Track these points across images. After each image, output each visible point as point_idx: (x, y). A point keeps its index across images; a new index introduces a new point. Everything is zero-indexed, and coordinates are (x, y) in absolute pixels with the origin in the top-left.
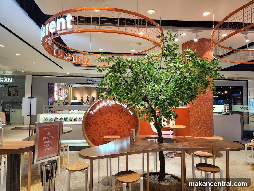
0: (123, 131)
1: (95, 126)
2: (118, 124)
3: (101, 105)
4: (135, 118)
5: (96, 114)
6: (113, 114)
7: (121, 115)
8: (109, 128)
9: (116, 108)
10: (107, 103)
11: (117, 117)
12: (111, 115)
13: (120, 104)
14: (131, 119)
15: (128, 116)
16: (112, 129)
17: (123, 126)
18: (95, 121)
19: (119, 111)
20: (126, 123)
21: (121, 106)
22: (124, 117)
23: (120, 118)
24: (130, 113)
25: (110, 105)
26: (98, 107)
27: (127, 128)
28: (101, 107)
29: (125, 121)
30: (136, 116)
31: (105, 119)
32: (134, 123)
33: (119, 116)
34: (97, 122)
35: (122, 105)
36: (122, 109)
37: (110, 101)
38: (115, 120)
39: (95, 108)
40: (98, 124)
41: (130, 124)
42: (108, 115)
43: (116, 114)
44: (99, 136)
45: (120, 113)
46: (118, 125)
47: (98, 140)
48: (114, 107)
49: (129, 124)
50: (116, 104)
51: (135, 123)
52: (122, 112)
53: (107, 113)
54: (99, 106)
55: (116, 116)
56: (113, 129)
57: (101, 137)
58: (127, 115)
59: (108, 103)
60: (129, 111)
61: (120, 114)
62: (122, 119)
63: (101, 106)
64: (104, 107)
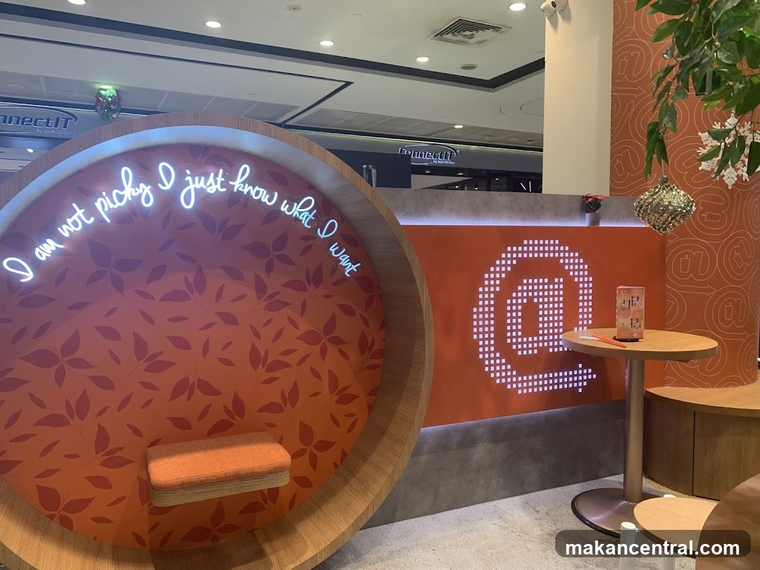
0: (292, 397)
1: (60, 377)
2: (254, 349)
4: (369, 303)
5: (59, 280)
6: (215, 280)
7: (275, 282)
8: (182, 388)
9: (237, 229)
10: (156, 191)
11: (242, 297)
12: (200, 285)
13: (265, 199)
14: (347, 310)
16: (207, 388)
17: (292, 359)
18: (54, 341)
19: (257, 249)
20: (310, 338)
21: (273, 214)
22: (295, 297)
23: (269, 308)
25: (187, 204)
26: (75, 223)
27: (315, 373)
28: (108, 221)
29: (305, 326)
31: (149, 320)
32: (363, 337)
33: (260, 288)
34: (73, 343)
35: (284, 208)
36: (282, 241)
37: (181, 174)
38: (229, 319)
39: (49, 230)
40: (80, 364)
41: (337, 341)
42: (176, 280)
43: (235, 274)
44: (101, 458)
45: (269, 268)
46: (256, 358)
47: (88, 491)
48: (218, 222)
49: (328, 344)
50: (235, 200)
51: (373, 333)
52: (286, 260)
53: (157, 273)
54: (91, 211)
55: (233, 288)
56: (217, 393)
57: (114, 461)
58: (318, 278)
59: (167, 185)
60: (333, 249)
61: (263, 275)
62: (286, 311)
63: (109, 213)
64: (130, 216)
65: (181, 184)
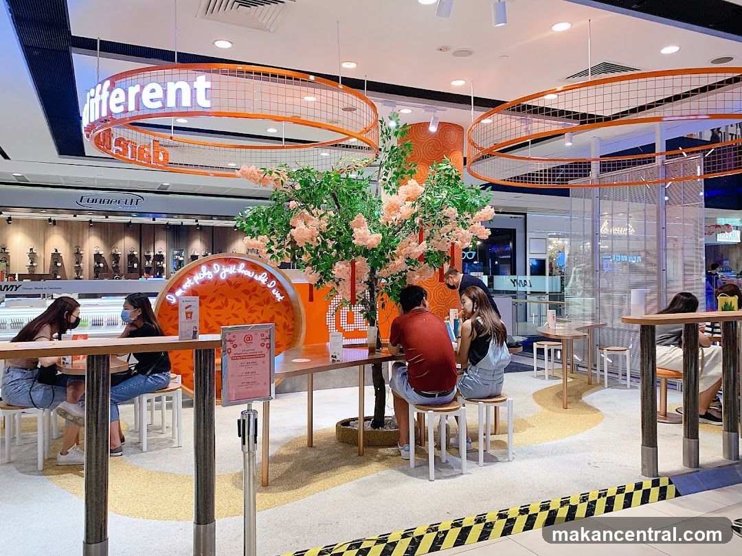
3: (197, 278)
4: (287, 311)
6: (231, 302)
7: (252, 303)
9: (239, 285)
10: (213, 273)
11: (240, 308)
12: (226, 304)
13: (249, 275)
14: (279, 313)
15: (269, 306)
19: (246, 292)
21: (252, 280)
22: (259, 308)
23: (249, 312)
24: (274, 298)
25: (223, 277)
26: (188, 284)
28: (198, 283)
29: (263, 319)
30: (291, 305)
31: (210, 315)
32: (285, 324)
33: (247, 305)
35: (256, 278)
36: (255, 289)
37: (221, 267)
38: (236, 316)
39: (180, 286)
42: (218, 303)
43: (238, 300)
45: (250, 298)
48: (233, 283)
50: (238, 275)
51: (289, 322)
52: (256, 295)
53: (213, 300)
54: (193, 281)
55: (238, 305)
58: (267, 302)
59: (217, 271)
60: (274, 291)
61: (248, 301)
62: (256, 314)
63: (198, 281)
64: (205, 282)
65: (221, 271)
